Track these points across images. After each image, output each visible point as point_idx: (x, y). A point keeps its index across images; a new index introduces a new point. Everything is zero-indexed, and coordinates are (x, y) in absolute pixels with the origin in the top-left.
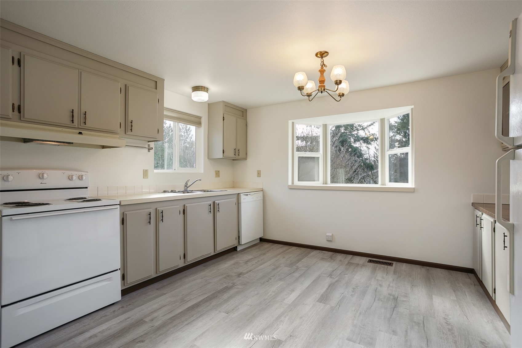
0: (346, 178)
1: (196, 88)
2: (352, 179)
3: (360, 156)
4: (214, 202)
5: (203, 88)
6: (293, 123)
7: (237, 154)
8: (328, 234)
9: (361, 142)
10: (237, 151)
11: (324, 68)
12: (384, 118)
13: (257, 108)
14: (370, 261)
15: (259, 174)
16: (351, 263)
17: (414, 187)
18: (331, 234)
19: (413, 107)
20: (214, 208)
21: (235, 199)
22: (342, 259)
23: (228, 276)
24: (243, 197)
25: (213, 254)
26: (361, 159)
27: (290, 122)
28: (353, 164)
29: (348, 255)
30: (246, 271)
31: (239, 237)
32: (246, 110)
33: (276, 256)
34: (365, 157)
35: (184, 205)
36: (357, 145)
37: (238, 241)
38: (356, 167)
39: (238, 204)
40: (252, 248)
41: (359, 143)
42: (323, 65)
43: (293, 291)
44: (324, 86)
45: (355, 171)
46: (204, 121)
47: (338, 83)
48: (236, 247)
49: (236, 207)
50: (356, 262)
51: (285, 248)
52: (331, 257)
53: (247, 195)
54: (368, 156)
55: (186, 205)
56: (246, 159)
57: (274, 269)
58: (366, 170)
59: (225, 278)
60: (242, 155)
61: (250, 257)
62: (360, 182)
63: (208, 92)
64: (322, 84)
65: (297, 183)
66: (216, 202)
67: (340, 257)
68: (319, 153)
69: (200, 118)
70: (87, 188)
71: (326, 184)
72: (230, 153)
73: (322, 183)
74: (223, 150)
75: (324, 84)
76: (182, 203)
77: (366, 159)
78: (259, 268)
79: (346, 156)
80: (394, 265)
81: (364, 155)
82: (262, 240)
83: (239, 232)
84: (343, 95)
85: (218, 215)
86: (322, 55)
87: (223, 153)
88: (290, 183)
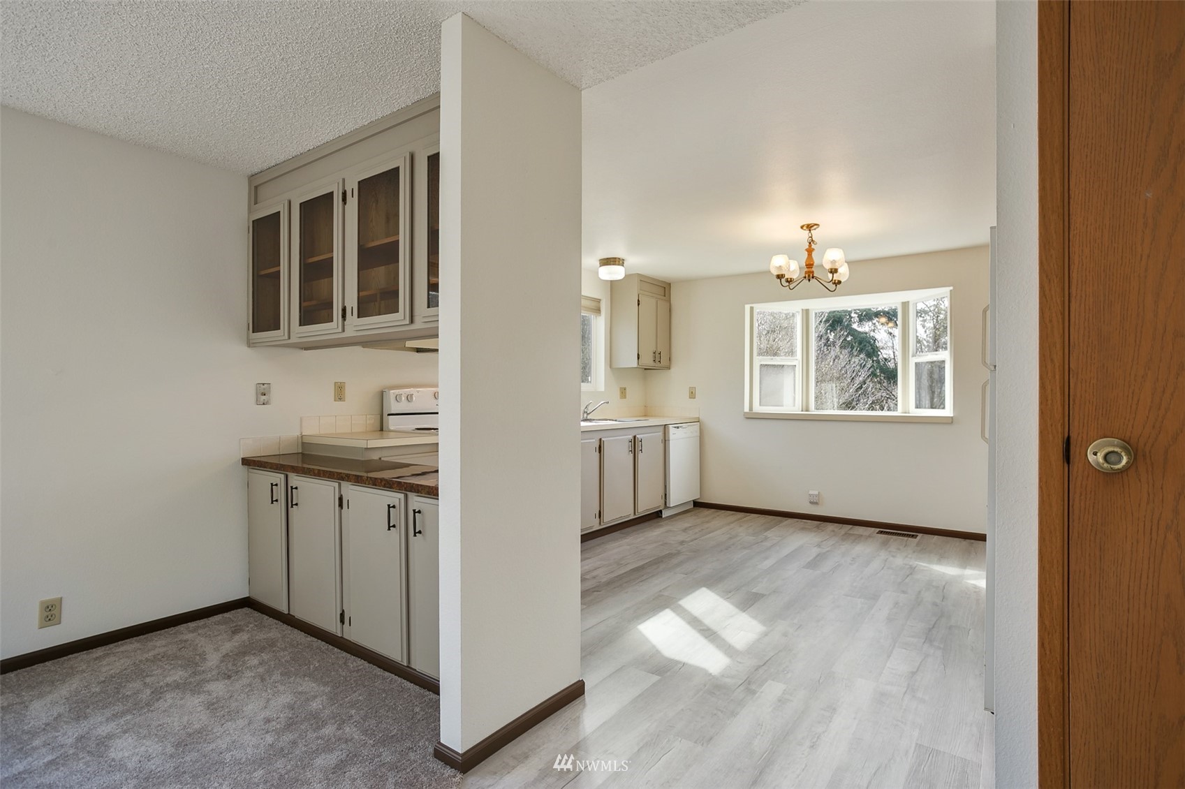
0: (841, 402)
1: (607, 262)
2: (854, 403)
3: (873, 352)
4: (635, 437)
5: (617, 260)
6: (752, 309)
7: (657, 360)
8: (811, 492)
9: (874, 322)
10: (657, 355)
11: (813, 246)
12: (908, 302)
13: (689, 282)
14: (881, 532)
15: (692, 395)
16: (850, 534)
17: (952, 415)
18: (816, 493)
19: (951, 288)
20: (635, 446)
21: (661, 434)
22: (836, 530)
23: (666, 544)
24: (672, 430)
25: (632, 517)
26: (875, 359)
27: (747, 307)
28: (855, 373)
29: (844, 525)
30: (689, 539)
31: (666, 495)
32: (670, 284)
33: (729, 524)
34: (885, 356)
35: (600, 439)
36: (866, 328)
37: (664, 502)
38: (861, 379)
39: (665, 441)
40: (685, 515)
41: (870, 323)
42: (811, 242)
43: (766, 558)
44: (813, 272)
45: (861, 388)
46: (604, 306)
47: (833, 271)
48: (661, 511)
49: (662, 446)
50: (857, 533)
51: (741, 515)
52: (818, 527)
53: (678, 428)
54: (892, 354)
55: (603, 439)
56: (669, 368)
57: (731, 538)
58: (885, 384)
59: (661, 545)
60: (664, 361)
61: (687, 525)
62: (871, 408)
63: (625, 265)
64: (810, 270)
65: (758, 408)
66: (637, 436)
67: (831, 527)
68: (795, 358)
69: (599, 301)
70: (437, 413)
71: (807, 411)
72: (648, 360)
73: (801, 410)
74: (638, 355)
75: (813, 269)
76: (598, 436)
77: (886, 359)
78: (708, 536)
79: (841, 356)
80: (918, 538)
81: (881, 350)
82: (697, 504)
83: (665, 486)
84: (839, 282)
85: (641, 456)
86: (810, 227)
87: (638, 358)
88: (747, 409)
